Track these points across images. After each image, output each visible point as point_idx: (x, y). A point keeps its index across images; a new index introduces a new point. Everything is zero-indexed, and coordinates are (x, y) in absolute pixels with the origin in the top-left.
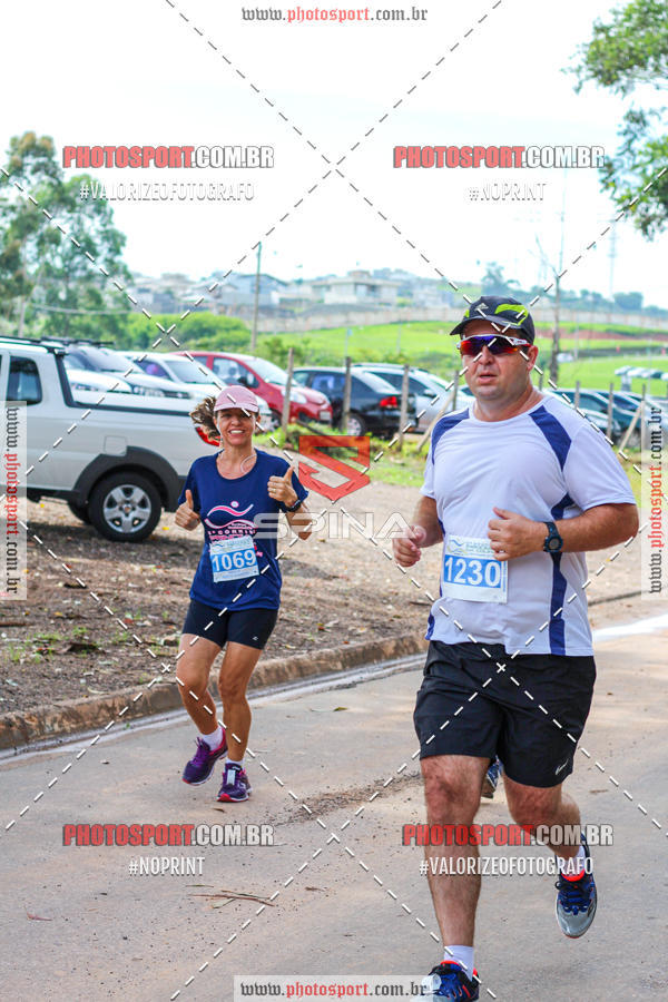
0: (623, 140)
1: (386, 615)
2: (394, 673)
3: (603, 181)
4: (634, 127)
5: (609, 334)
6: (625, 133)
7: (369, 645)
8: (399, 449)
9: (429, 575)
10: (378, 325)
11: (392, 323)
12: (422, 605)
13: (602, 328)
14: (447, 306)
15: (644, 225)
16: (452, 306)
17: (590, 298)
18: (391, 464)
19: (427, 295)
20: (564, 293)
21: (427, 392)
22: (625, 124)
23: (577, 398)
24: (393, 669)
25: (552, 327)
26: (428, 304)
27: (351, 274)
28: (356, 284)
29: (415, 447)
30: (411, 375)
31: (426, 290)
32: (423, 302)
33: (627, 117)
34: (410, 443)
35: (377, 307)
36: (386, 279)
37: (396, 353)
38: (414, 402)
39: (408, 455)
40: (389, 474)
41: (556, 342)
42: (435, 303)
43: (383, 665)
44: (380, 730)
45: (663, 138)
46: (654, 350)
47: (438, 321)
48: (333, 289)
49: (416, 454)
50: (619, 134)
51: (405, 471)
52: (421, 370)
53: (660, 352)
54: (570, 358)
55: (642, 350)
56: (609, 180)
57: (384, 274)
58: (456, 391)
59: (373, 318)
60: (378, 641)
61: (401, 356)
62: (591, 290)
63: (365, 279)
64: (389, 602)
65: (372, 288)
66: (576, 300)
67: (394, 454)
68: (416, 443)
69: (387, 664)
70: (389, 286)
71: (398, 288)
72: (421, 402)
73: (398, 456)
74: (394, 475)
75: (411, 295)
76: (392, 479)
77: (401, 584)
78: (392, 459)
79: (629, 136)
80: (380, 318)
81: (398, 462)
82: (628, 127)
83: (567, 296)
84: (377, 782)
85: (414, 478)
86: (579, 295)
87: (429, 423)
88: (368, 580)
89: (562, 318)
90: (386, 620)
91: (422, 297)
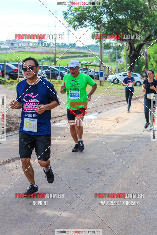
0: (69, 8)
1: (13, 121)
3: (64, 17)
11: (17, 52)
15: (74, 27)
17: (63, 45)
23: (60, 68)
25: (54, 52)
27: (7, 41)
28: (8, 43)
30: (20, 64)
35: (13, 48)
37: (18, 59)
38: (21, 71)
41: (55, 56)
44: (10, 147)
45: (78, 7)
46: (79, 56)
47: (28, 51)
48: (3, 44)
50: (68, 6)
53: (80, 57)
54: (59, 59)
55: (76, 57)
56: (66, 17)
62: (64, 43)
63: (10, 42)
64: (14, 118)
65: (12, 44)
70: (16, 43)
71: (18, 44)
77: (17, 113)
86: (61, 44)
89: (57, 50)
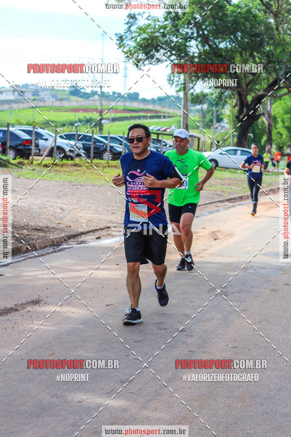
0: (127, 26)
1: (23, 234)
2: (26, 259)
4: (131, 20)
5: (124, 111)
6: (127, 23)
7: (15, 247)
8: (32, 163)
9: (43, 217)
10: (24, 109)
12: (39, 229)
13: (122, 108)
14: (54, 100)
15: (137, 63)
16: (56, 100)
17: (116, 95)
18: (28, 170)
19: (45, 95)
20: (105, 93)
21: (44, 137)
22: (127, 19)
23: (109, 139)
24: (25, 257)
25: (99, 108)
26: (46, 99)
27: (12, 86)
28: (14, 91)
29: (39, 162)
30: (36, 130)
31: (45, 93)
32: (43, 98)
33: (128, 17)
34: (37, 160)
35: (23, 101)
36: (27, 88)
37: (32, 121)
38: (38, 143)
39: (35, 165)
40: (27, 174)
41: (101, 115)
42: (49, 98)
43: (21, 256)
44: (18, 283)
45: (144, 25)
46: (144, 117)
47: (50, 106)
48: (4, 93)
49: (39, 165)
50: (125, 24)
51: (34, 172)
52: (40, 128)
54: (108, 121)
55: (139, 118)
56: (121, 44)
57: (26, 86)
58: (56, 137)
59: (21, 105)
60: (19, 246)
61: (34, 122)
62: (117, 92)
63: (18, 89)
64: (25, 229)
66: (110, 96)
67: (29, 165)
68: (39, 160)
69: (23, 255)
70: (29, 92)
71: (33, 92)
72: (41, 142)
73: (31, 166)
74: (29, 174)
75: (38, 95)
76: (28, 176)
77: (30, 221)
78: (28, 167)
79: (129, 25)
80: (25, 105)
81: (31, 168)
82: (129, 20)
83: (106, 94)
84: (15, 305)
85: (38, 175)
86: (111, 94)
87: (45, 151)
88: (16, 220)
89: (104, 104)
90: (23, 237)
91: (43, 96)
